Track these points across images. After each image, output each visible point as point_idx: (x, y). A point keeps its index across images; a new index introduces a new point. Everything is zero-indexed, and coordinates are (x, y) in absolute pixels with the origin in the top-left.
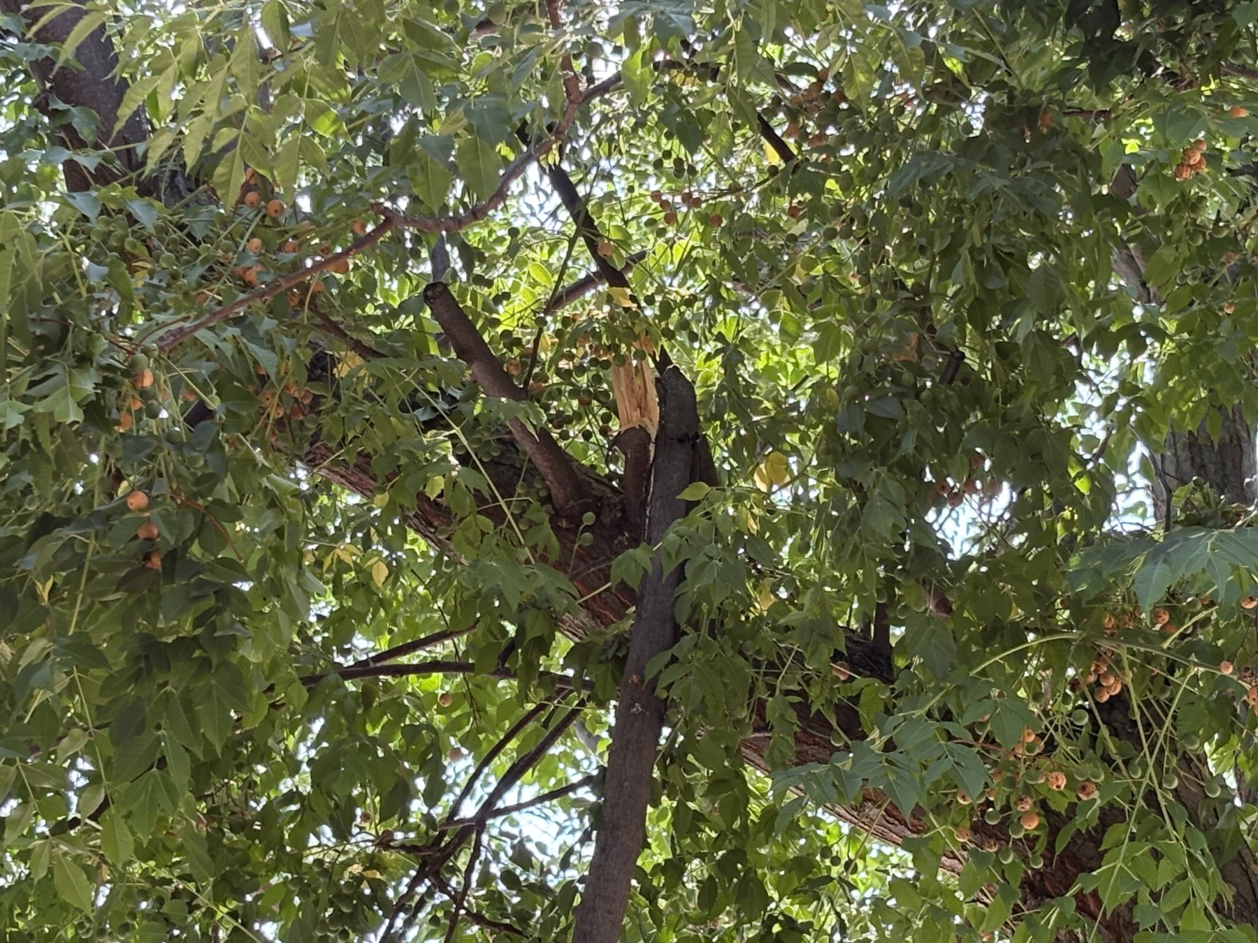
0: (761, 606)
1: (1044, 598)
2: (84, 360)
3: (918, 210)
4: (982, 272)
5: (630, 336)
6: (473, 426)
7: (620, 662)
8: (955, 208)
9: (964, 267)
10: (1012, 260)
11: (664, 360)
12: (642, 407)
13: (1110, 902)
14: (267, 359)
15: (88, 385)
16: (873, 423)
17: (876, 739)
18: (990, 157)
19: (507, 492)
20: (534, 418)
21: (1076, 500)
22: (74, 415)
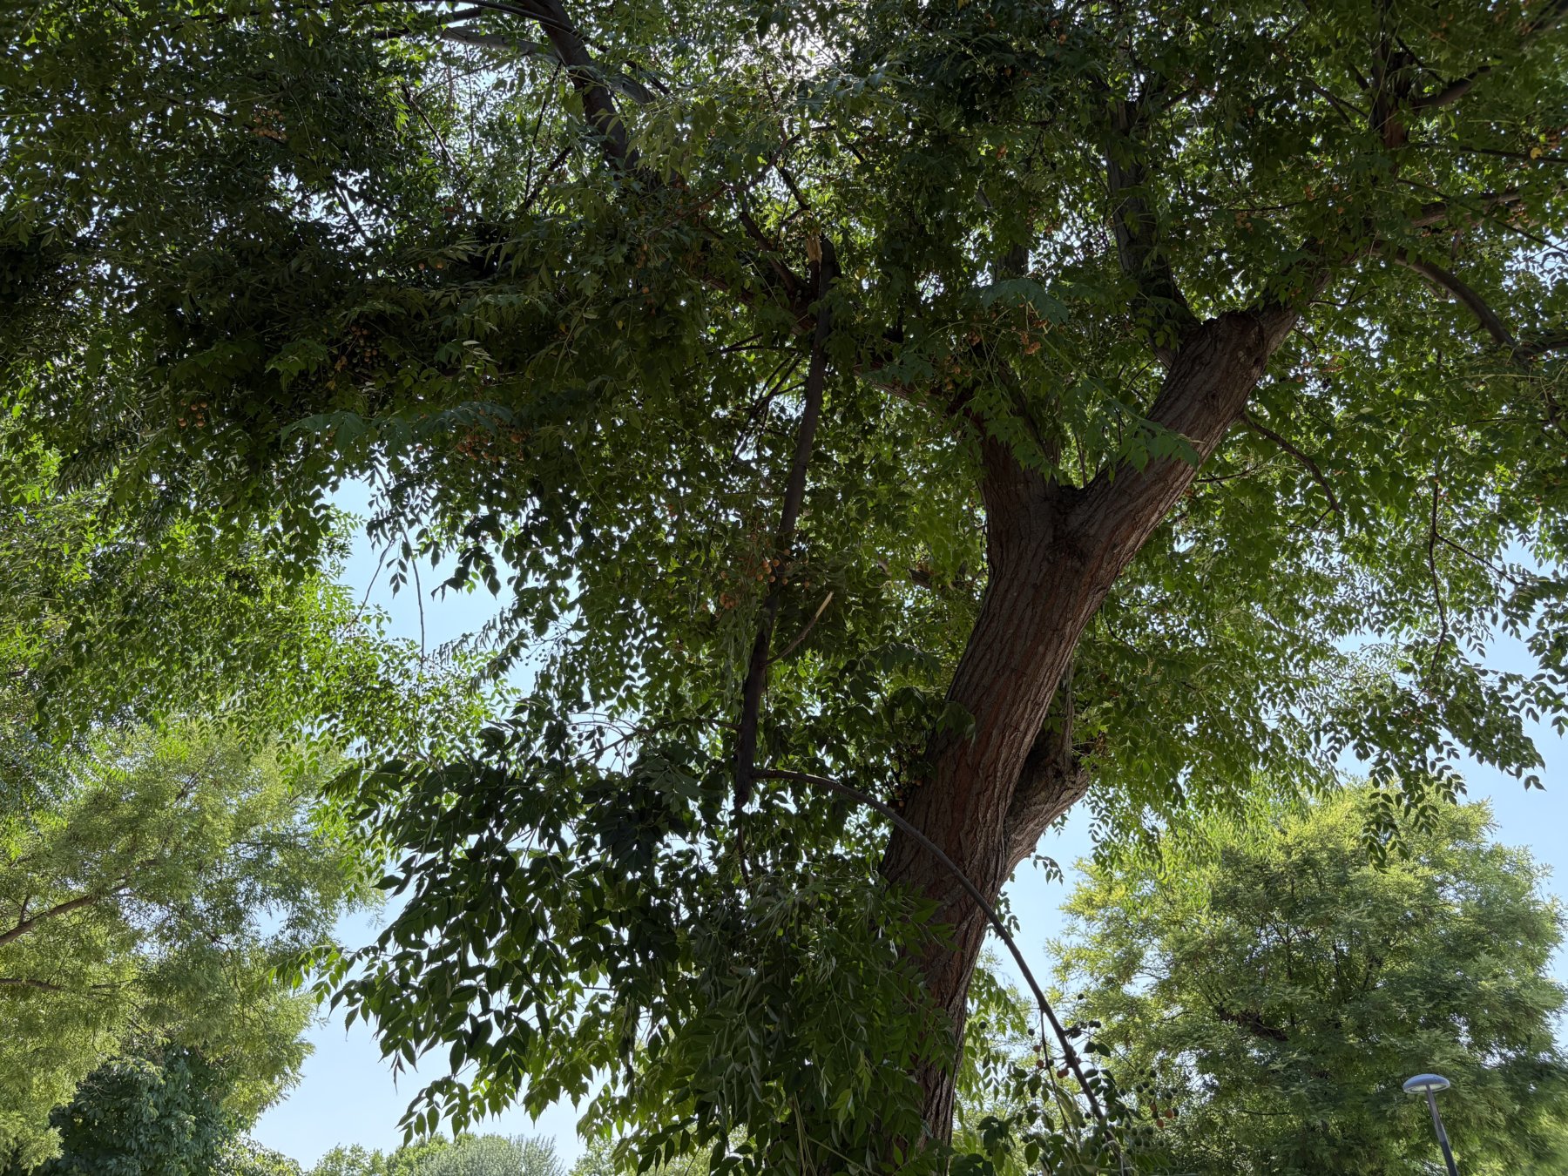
0: (858, 320)
1: (953, 310)
2: (623, 241)
3: (908, 175)
4: (930, 196)
5: (811, 227)
6: (758, 262)
7: (812, 342)
8: (920, 174)
9: (924, 195)
10: (939, 190)
11: (823, 237)
12: (816, 253)
13: (974, 411)
14: (686, 239)
15: (625, 249)
16: (894, 252)
17: (897, 361)
18: (931, 154)
19: (772, 285)
20: (779, 257)
21: (964, 275)
22: (621, 260)
